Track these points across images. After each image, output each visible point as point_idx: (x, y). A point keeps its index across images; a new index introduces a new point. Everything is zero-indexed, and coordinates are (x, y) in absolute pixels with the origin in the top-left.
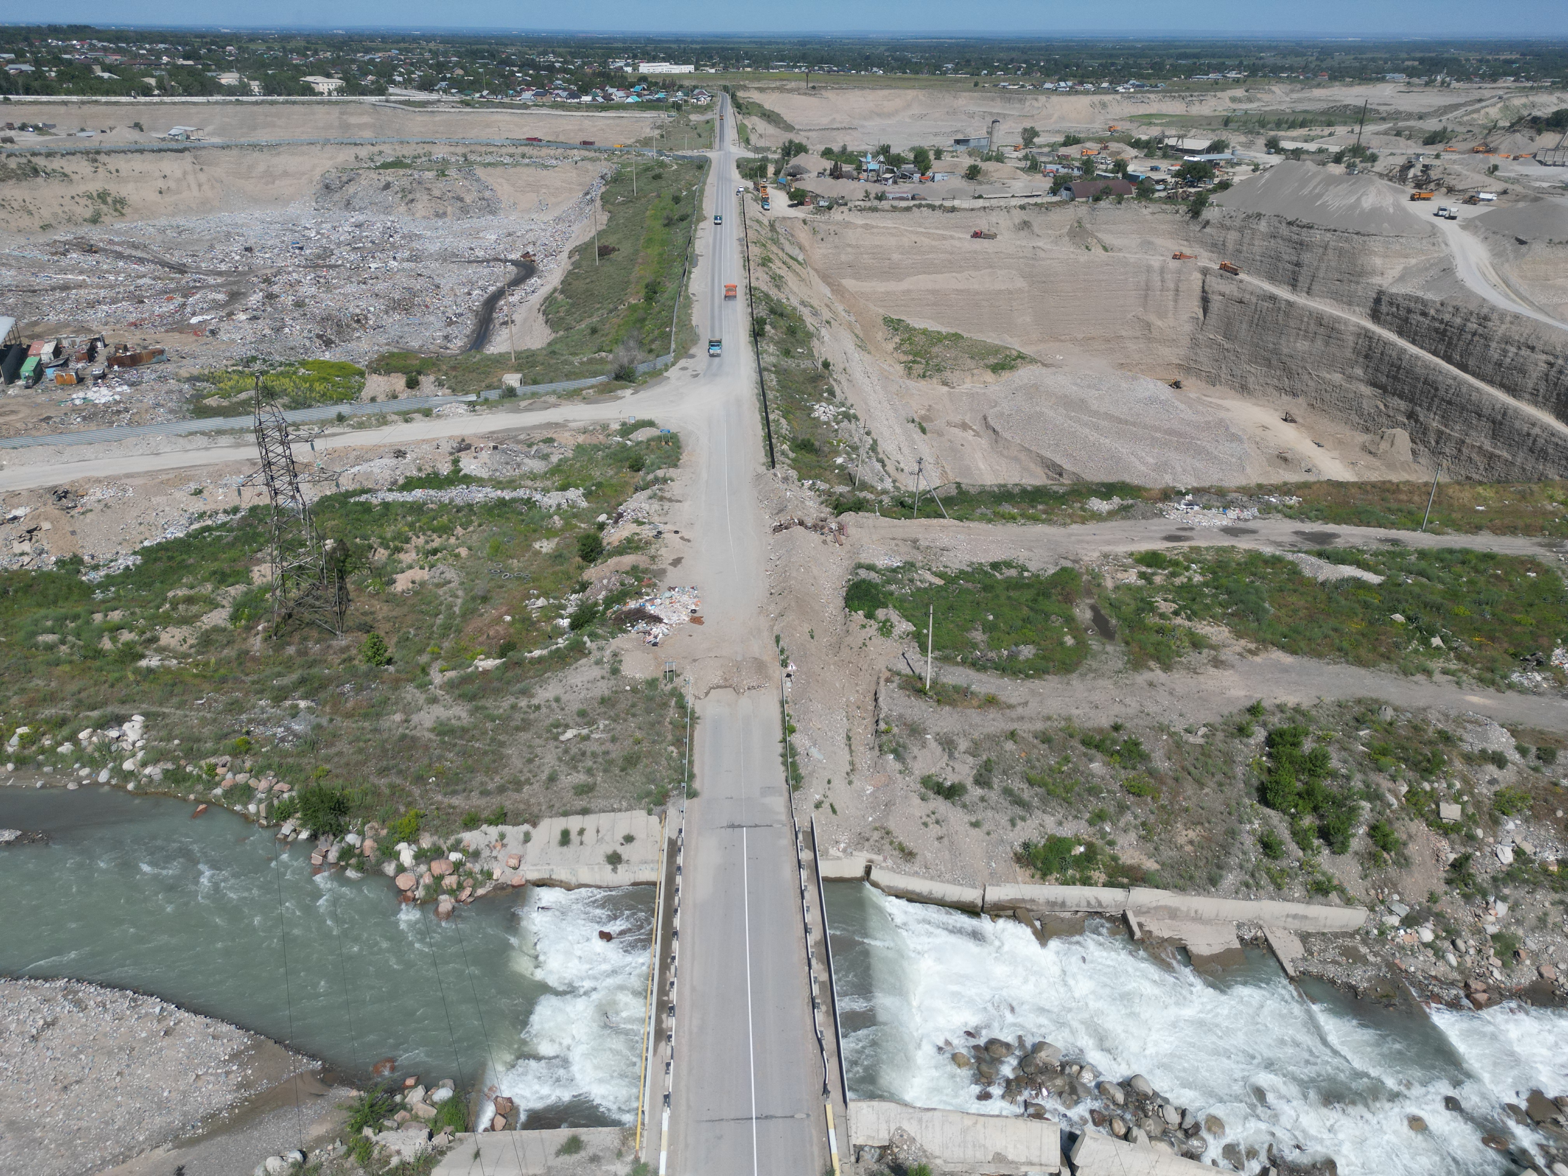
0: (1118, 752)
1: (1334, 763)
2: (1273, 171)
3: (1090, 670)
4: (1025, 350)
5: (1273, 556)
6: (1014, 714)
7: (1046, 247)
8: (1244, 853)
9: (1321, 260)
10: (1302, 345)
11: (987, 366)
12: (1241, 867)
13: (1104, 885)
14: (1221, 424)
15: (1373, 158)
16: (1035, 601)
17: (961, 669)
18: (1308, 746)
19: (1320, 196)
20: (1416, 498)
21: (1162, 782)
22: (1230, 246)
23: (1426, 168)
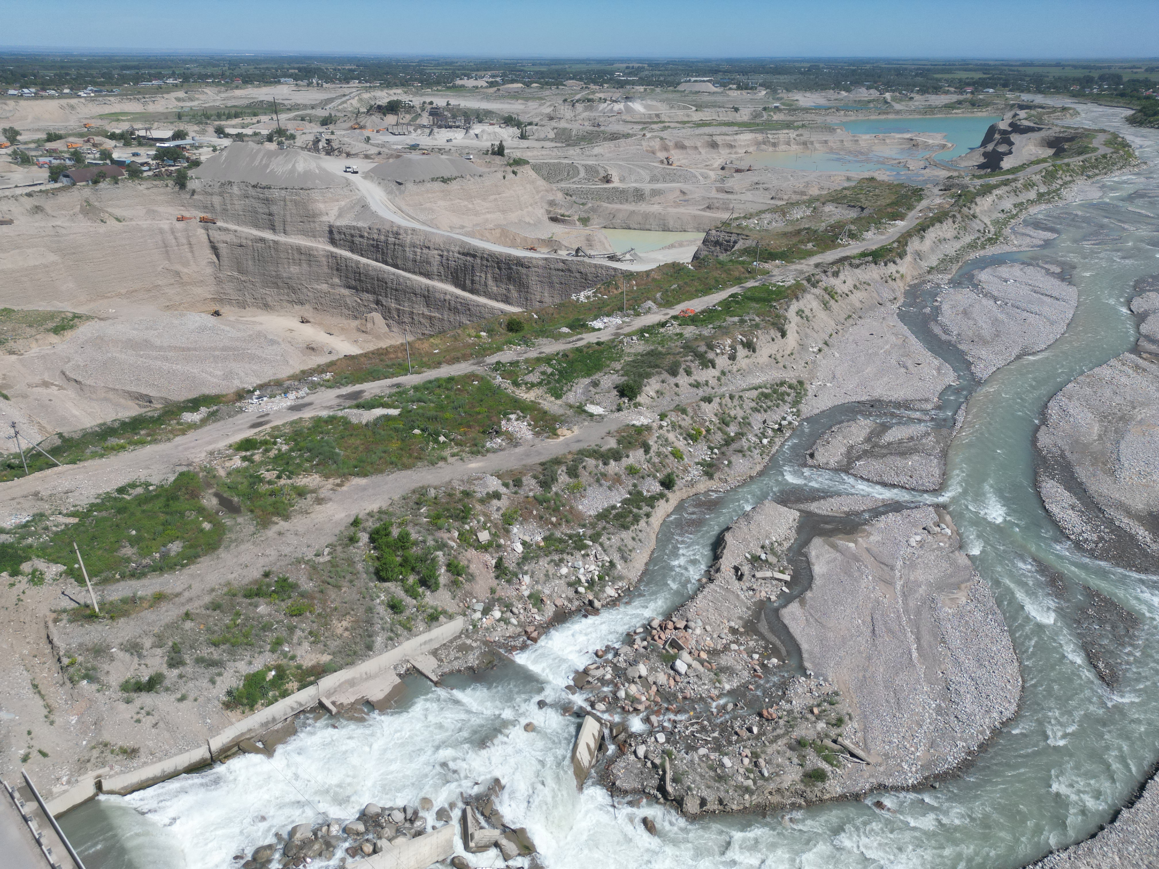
0: (273, 591)
1: (414, 536)
2: (227, 150)
3: (231, 542)
4: (78, 311)
5: (329, 417)
6: (182, 599)
7: (64, 225)
8: (382, 619)
9: (284, 209)
10: (294, 269)
11: (48, 331)
12: (383, 629)
13: (299, 690)
14: (260, 335)
15: (293, 137)
16: (167, 506)
17: (122, 583)
18: (395, 532)
19: (267, 166)
20: (400, 355)
21: (313, 598)
22: (218, 207)
23: (328, 141)
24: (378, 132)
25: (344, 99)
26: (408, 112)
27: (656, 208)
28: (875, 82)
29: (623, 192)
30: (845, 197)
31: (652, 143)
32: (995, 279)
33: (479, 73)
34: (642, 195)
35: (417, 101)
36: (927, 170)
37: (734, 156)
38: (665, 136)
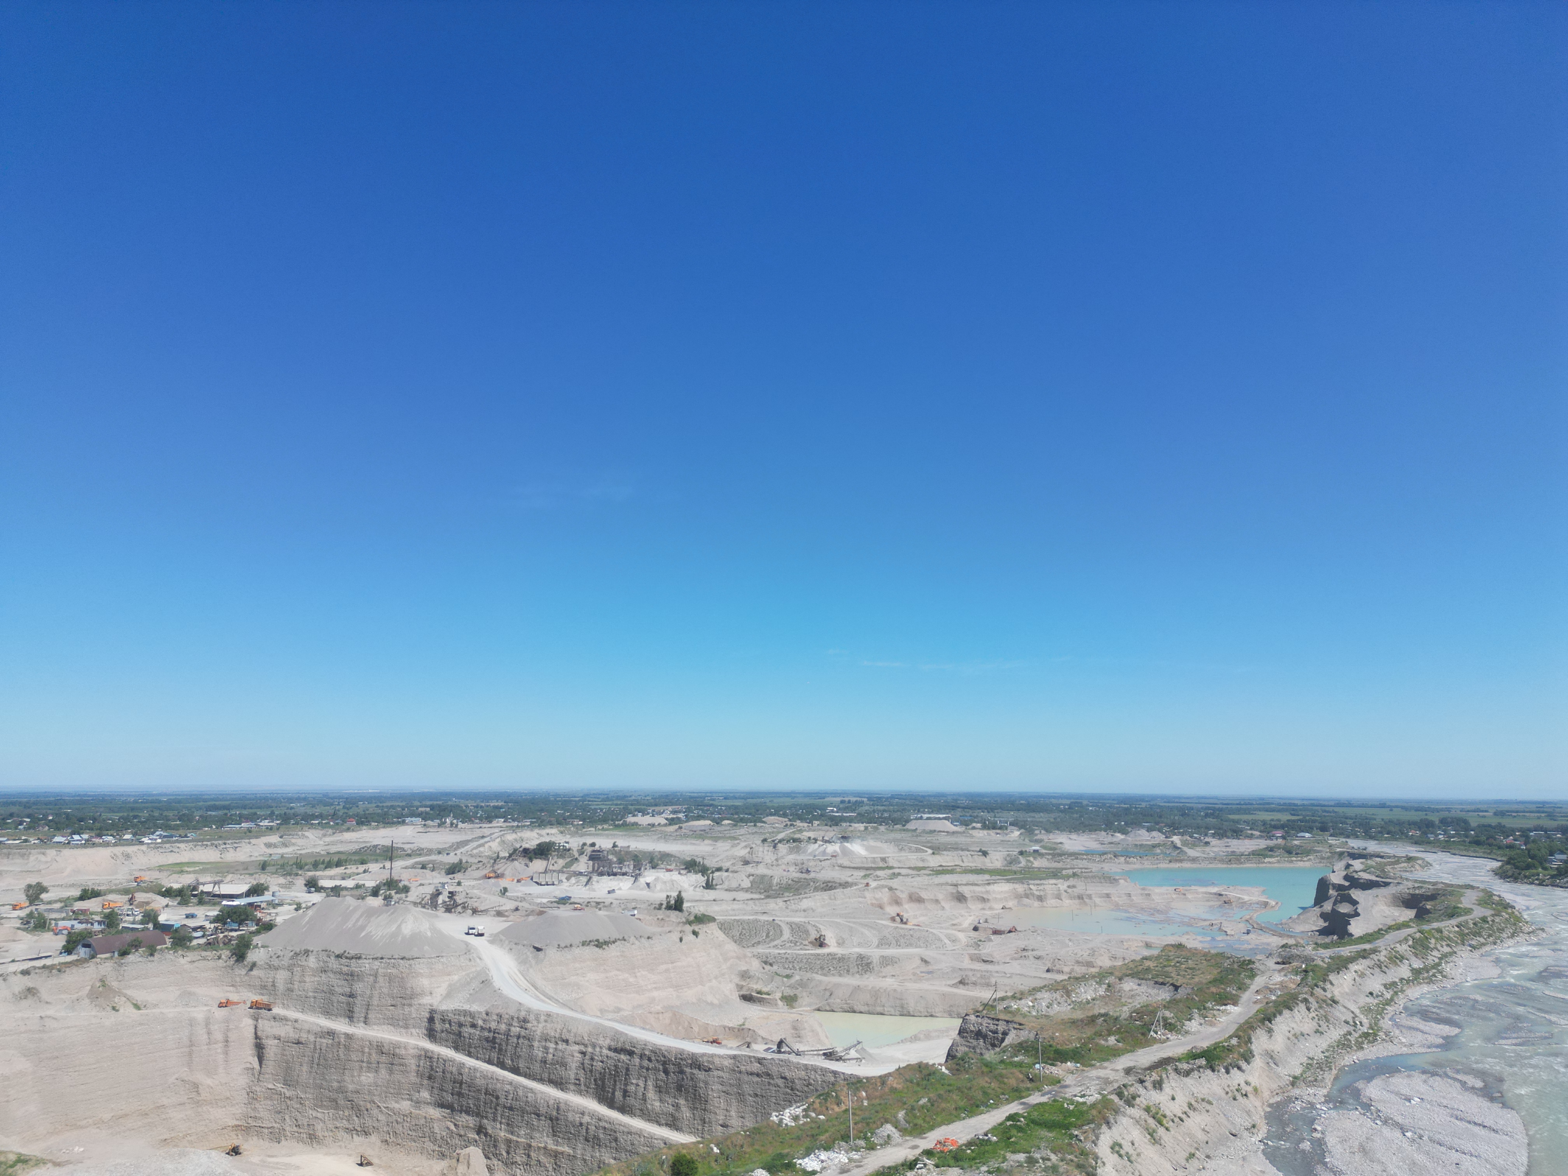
2: (315, 908)
7: (58, 1015)
9: (373, 987)
10: (367, 1078)
15: (406, 890)
19: (363, 928)
22: (281, 986)
23: (452, 894)
24: (518, 881)
25: (482, 841)
26: (562, 856)
27: (888, 983)
28: (1157, 823)
29: (842, 959)
30: (1148, 970)
31: (879, 895)
32: (1393, 1096)
33: (657, 809)
34: (868, 964)
35: (574, 843)
36: (1251, 936)
37: (988, 913)
38: (894, 886)
